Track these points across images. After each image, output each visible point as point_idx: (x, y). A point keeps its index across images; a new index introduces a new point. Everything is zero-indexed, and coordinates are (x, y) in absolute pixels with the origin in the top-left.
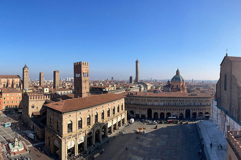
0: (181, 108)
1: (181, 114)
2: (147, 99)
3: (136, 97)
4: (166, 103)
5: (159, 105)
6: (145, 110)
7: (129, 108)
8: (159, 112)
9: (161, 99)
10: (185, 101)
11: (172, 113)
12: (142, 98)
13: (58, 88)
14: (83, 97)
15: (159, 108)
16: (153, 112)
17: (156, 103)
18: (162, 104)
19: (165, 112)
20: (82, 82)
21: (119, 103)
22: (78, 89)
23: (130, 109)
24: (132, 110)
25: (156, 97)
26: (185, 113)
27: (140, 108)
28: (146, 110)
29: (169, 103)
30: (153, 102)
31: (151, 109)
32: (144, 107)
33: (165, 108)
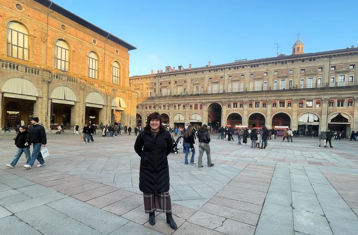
3: (175, 74)
4: (272, 81)
5: (246, 92)
6: (201, 108)
8: (246, 113)
9: (253, 70)
11: (295, 113)
12: (194, 76)
15: (247, 99)
16: (226, 112)
17: (236, 87)
18: (258, 86)
19: (269, 113)
21: (98, 49)
24: (166, 111)
25: (237, 67)
27: (188, 104)
28: (206, 108)
30: (226, 82)
31: (220, 104)
32: (198, 101)
33: (270, 98)
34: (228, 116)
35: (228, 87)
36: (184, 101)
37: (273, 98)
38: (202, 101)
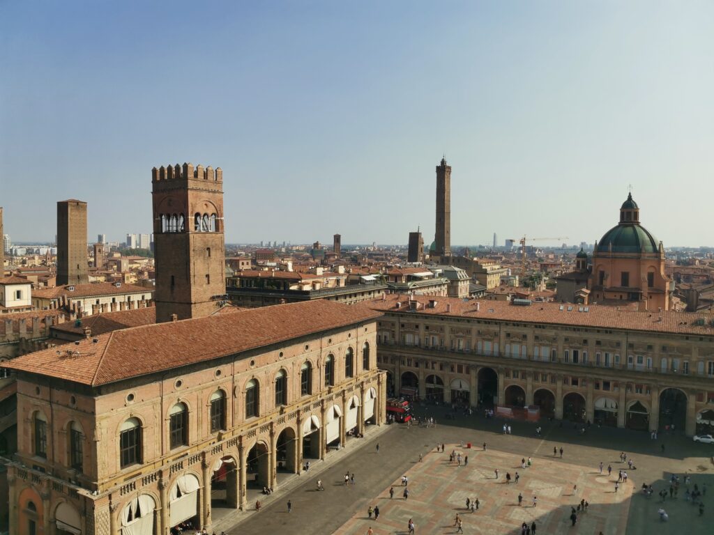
0: (640, 382)
1: (638, 406)
2: (475, 328)
3: (427, 316)
4: (562, 350)
5: (529, 360)
6: (468, 372)
7: (397, 363)
8: (530, 387)
9: (538, 332)
10: (657, 349)
11: (590, 396)
12: (455, 325)
13: (83, 283)
14: (194, 318)
15: (531, 369)
16: (503, 382)
17: (516, 350)
18: (544, 353)
19: (559, 391)
20: (192, 253)
21: (352, 342)
22: (173, 283)
23: (402, 366)
24: (413, 369)
25: (517, 324)
26: (655, 405)
27: (447, 364)
28: (474, 374)
29: (576, 354)
30: (502, 341)
31: (495, 370)
32: (463, 362)
33: (560, 372)
34: (506, 388)
35: (505, 348)
36: (441, 359)
37: (564, 373)
38: (468, 362)
